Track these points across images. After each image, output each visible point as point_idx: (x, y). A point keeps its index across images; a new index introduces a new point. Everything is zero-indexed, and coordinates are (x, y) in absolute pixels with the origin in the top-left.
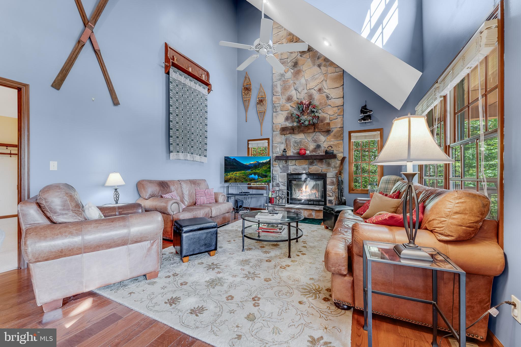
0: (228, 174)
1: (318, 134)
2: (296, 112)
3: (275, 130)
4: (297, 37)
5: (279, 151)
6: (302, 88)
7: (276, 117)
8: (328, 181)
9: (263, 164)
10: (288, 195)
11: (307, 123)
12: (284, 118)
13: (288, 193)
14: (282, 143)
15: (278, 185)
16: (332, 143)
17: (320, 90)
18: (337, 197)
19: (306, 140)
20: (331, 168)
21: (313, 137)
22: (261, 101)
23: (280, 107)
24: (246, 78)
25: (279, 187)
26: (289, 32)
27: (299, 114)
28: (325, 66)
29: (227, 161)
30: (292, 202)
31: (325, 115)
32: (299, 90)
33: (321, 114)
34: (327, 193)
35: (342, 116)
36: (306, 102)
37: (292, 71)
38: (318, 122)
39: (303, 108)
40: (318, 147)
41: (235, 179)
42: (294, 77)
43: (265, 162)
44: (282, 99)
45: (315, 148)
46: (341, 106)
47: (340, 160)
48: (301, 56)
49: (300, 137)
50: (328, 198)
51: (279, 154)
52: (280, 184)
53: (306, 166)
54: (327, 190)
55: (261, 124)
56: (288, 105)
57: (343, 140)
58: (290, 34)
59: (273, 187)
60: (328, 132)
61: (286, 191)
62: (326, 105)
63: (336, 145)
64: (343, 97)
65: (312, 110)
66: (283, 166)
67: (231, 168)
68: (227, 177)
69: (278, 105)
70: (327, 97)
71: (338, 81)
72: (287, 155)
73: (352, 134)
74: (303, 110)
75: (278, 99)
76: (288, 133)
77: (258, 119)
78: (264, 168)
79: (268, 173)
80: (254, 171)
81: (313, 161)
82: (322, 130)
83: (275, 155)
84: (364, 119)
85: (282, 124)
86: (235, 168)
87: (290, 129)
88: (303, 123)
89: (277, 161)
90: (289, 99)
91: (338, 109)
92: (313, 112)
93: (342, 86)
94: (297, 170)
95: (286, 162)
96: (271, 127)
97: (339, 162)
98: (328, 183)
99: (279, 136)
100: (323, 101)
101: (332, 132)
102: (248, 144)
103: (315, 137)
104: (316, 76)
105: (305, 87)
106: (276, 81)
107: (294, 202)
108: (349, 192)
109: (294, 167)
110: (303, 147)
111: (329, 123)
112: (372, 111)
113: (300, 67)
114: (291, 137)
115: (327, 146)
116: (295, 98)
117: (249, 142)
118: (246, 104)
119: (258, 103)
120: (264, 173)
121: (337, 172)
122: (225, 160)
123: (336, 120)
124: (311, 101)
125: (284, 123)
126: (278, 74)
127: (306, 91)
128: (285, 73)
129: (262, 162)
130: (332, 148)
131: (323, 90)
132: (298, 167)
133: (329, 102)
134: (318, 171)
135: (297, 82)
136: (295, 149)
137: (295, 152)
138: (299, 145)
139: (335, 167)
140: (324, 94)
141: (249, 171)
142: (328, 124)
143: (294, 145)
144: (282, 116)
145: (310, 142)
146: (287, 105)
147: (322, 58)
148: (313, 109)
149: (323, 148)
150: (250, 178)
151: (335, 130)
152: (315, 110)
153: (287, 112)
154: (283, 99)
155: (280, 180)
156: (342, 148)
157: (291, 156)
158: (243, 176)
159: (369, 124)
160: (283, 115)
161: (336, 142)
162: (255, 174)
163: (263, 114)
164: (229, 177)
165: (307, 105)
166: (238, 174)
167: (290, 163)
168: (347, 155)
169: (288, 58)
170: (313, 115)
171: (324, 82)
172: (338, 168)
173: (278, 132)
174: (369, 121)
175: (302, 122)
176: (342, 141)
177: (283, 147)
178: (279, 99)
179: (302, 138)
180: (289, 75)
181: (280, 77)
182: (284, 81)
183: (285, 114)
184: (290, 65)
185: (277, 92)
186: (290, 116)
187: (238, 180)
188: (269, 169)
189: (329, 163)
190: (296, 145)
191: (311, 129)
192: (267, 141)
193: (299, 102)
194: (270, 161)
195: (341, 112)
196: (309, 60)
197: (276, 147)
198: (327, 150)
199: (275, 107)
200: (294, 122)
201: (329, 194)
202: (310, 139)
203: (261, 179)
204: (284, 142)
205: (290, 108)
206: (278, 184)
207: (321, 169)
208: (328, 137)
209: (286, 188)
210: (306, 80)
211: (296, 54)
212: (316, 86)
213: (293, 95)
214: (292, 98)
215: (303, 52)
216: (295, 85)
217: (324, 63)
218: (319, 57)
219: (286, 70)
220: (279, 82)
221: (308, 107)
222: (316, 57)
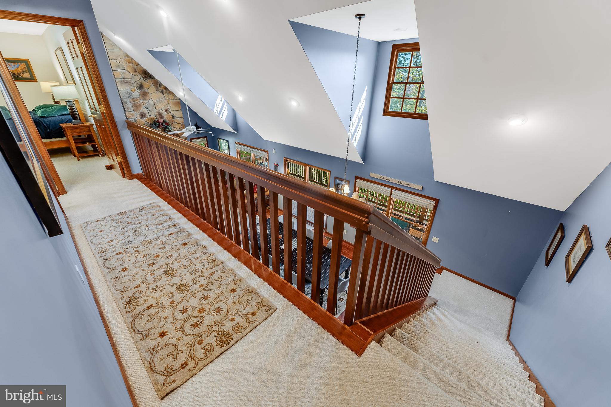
4: (136, 62)
6: (152, 108)
17: (166, 111)
26: (126, 53)
28: (166, 93)
37: (139, 92)
42: (142, 97)
46: (183, 123)
48: (144, 80)
58: (128, 56)
62: (172, 121)
69: (133, 120)
70: (173, 117)
71: (178, 106)
90: (143, 115)
91: (182, 125)
93: (181, 111)
100: (170, 119)
104: (161, 100)
105: (154, 107)
113: (145, 89)
116: (147, 114)
124: (163, 119)
126: (124, 91)
127: (155, 110)
128: (132, 92)
131: (168, 111)
133: (175, 120)
135: (146, 102)
140: (170, 114)
147: (162, 86)
148: (167, 126)
152: (169, 127)
154: (136, 115)
169: (131, 79)
171: (168, 105)
178: (133, 115)
180: (137, 94)
181: (129, 96)
182: (133, 99)
184: (136, 86)
185: (128, 108)
196: (152, 85)
205: (145, 123)
210: (154, 102)
211: (139, 78)
212: (163, 108)
213: (145, 113)
214: (145, 115)
215: (145, 77)
216: (145, 104)
217: (165, 91)
218: (160, 85)
219: (133, 90)
220: (128, 99)
221: (162, 124)
222: (158, 84)
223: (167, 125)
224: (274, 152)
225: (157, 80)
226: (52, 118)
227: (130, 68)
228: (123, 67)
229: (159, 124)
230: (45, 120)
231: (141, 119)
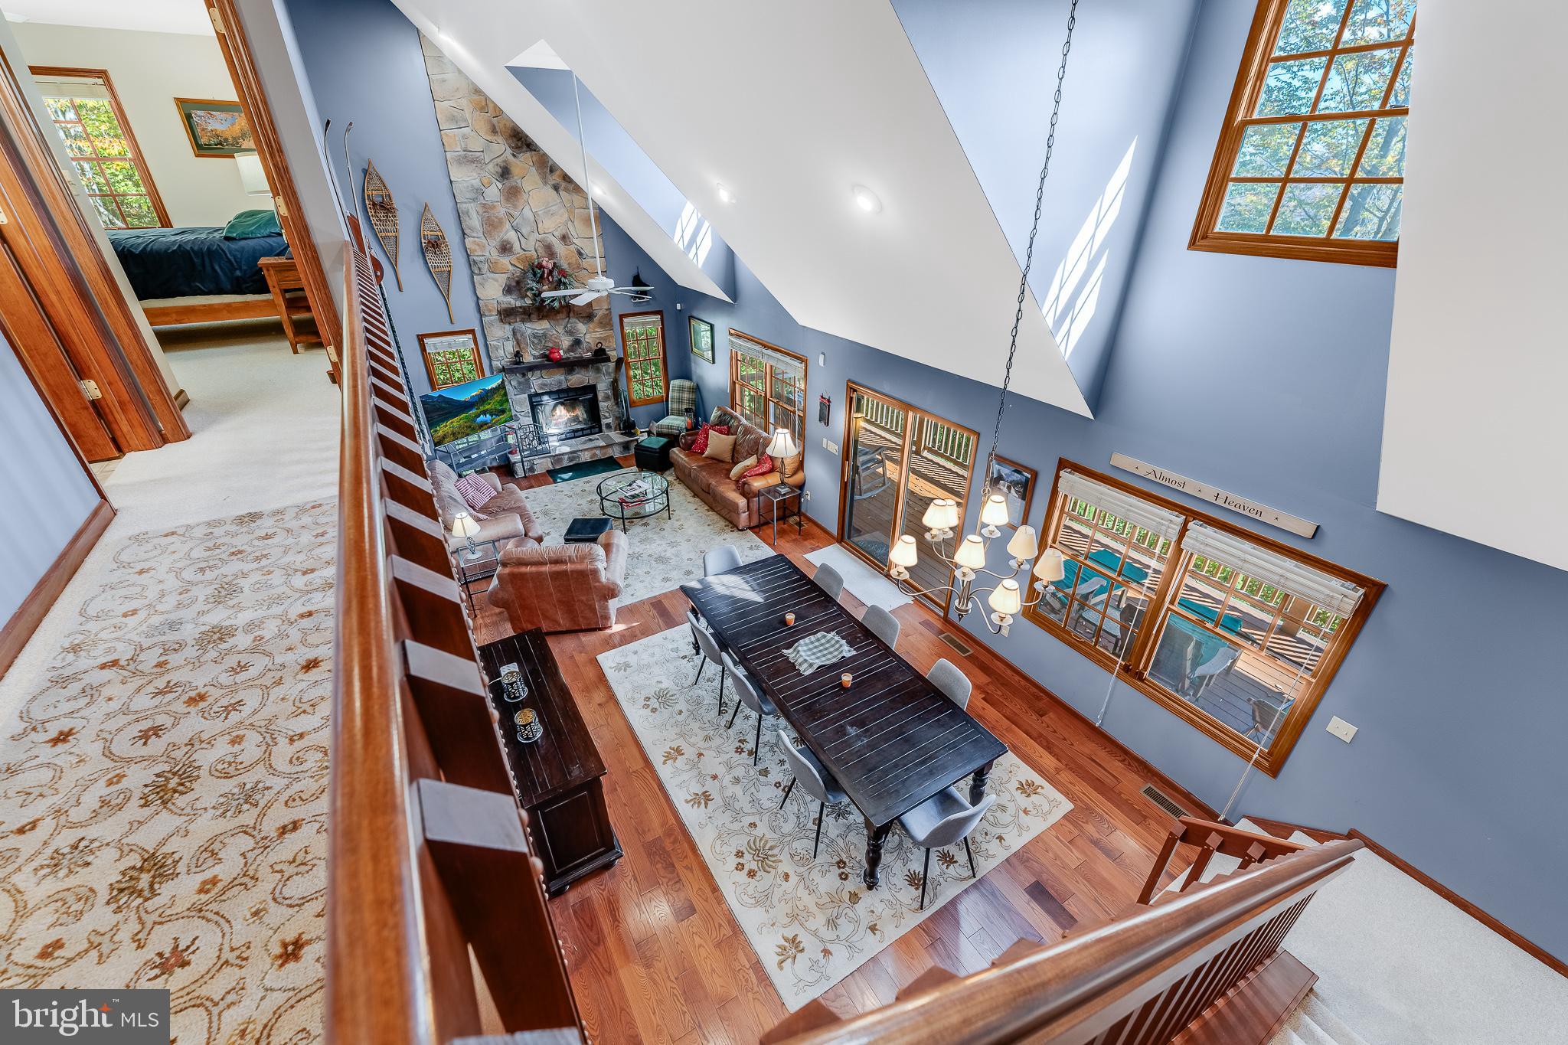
0: (438, 428)
1: (574, 321)
2: (533, 283)
3: (486, 313)
4: (496, 106)
5: (503, 355)
6: (529, 229)
7: (481, 284)
8: (600, 396)
9: (494, 391)
10: (537, 431)
11: (557, 304)
12: (502, 289)
13: (536, 427)
14: (508, 340)
16: (598, 335)
17: (564, 238)
18: (617, 418)
19: (554, 332)
20: (603, 376)
21: (566, 326)
22: (432, 245)
23: (486, 265)
24: (369, 174)
25: (518, 420)
28: (566, 190)
29: (427, 403)
32: (524, 231)
34: (601, 413)
36: (547, 262)
37: (500, 186)
39: (543, 274)
40: (577, 342)
41: (454, 434)
42: (508, 199)
43: (496, 387)
44: (488, 248)
45: (572, 346)
47: (614, 363)
48: (514, 155)
49: (541, 326)
50: (604, 422)
51: (506, 362)
52: (518, 414)
53: (563, 378)
54: (600, 409)
55: (446, 297)
56: (505, 261)
57: (612, 329)
58: (477, 91)
60: (589, 319)
61: (533, 425)
62: (578, 268)
63: (605, 339)
64: (606, 257)
66: (520, 383)
67: (440, 416)
68: (436, 435)
70: (580, 254)
71: (593, 226)
72: (524, 362)
73: (625, 320)
74: (542, 277)
76: (516, 319)
77: (435, 287)
78: (497, 398)
79: (505, 406)
80: (482, 408)
81: (572, 368)
82: (580, 314)
83: (497, 363)
85: (499, 300)
86: (446, 414)
87: (520, 312)
90: (505, 248)
92: (563, 283)
93: (601, 237)
94: (547, 386)
95: (524, 375)
96: (475, 305)
97: (612, 365)
98: (600, 398)
99: (498, 324)
100: (573, 260)
101: (596, 316)
102: (422, 345)
103: (569, 326)
104: (553, 208)
105: (535, 227)
109: (540, 381)
110: (550, 344)
113: (516, 179)
114: (524, 327)
115: (592, 342)
116: (516, 247)
117: (423, 341)
118: (389, 246)
119: (424, 249)
120: (498, 407)
121: (611, 380)
122: (423, 403)
124: (555, 260)
125: (504, 299)
126: (465, 184)
127: (536, 236)
128: (482, 187)
129: (490, 387)
130: (601, 343)
131: (569, 237)
132: (547, 381)
133: (584, 264)
134: (583, 382)
135: (515, 214)
136: (537, 351)
137: (538, 355)
138: (543, 342)
139: (609, 374)
140: (572, 247)
141: (473, 412)
142: (590, 305)
143: (533, 342)
144: (496, 283)
145: (561, 334)
147: (558, 173)
148: (563, 279)
149: (585, 344)
150: (477, 423)
151: (600, 313)
153: (505, 276)
154: (490, 247)
156: (614, 343)
157: (530, 363)
158: (465, 422)
159: (645, 304)
160: (497, 281)
161: (604, 334)
162: (484, 413)
163: (446, 275)
164: (441, 433)
165: (550, 268)
166: (455, 423)
167: (531, 376)
168: (622, 353)
169: (483, 152)
171: (570, 223)
172: (612, 376)
173: (495, 318)
174: (645, 299)
176: (611, 331)
177: (510, 347)
178: (481, 246)
179: (547, 327)
180: (494, 191)
181: (474, 196)
182: (484, 205)
183: (502, 279)
184: (492, 171)
185: (472, 229)
186: (514, 284)
188: (504, 398)
189: (598, 370)
190: (536, 341)
191: (562, 312)
192: (470, 336)
193: (535, 263)
194: (503, 382)
196: (534, 169)
197: (495, 347)
198: (594, 348)
199: (475, 262)
200: (527, 300)
201: (604, 415)
202: (560, 330)
203: (497, 419)
204: (511, 337)
205: (511, 268)
206: (516, 416)
207: (587, 378)
208: (591, 326)
210: (534, 213)
211: (501, 148)
212: (556, 230)
213: (512, 241)
214: (512, 247)
215: (517, 147)
216: (512, 220)
217: (563, 184)
218: (553, 169)
219: (485, 181)
220: (472, 204)
221: (551, 272)
222: (546, 166)
223: (563, 276)
224: (821, 363)
225: (545, 154)
226: (249, 242)
227: (480, 122)
228: (466, 120)
229: (544, 272)
230: (233, 246)
231: (501, 259)
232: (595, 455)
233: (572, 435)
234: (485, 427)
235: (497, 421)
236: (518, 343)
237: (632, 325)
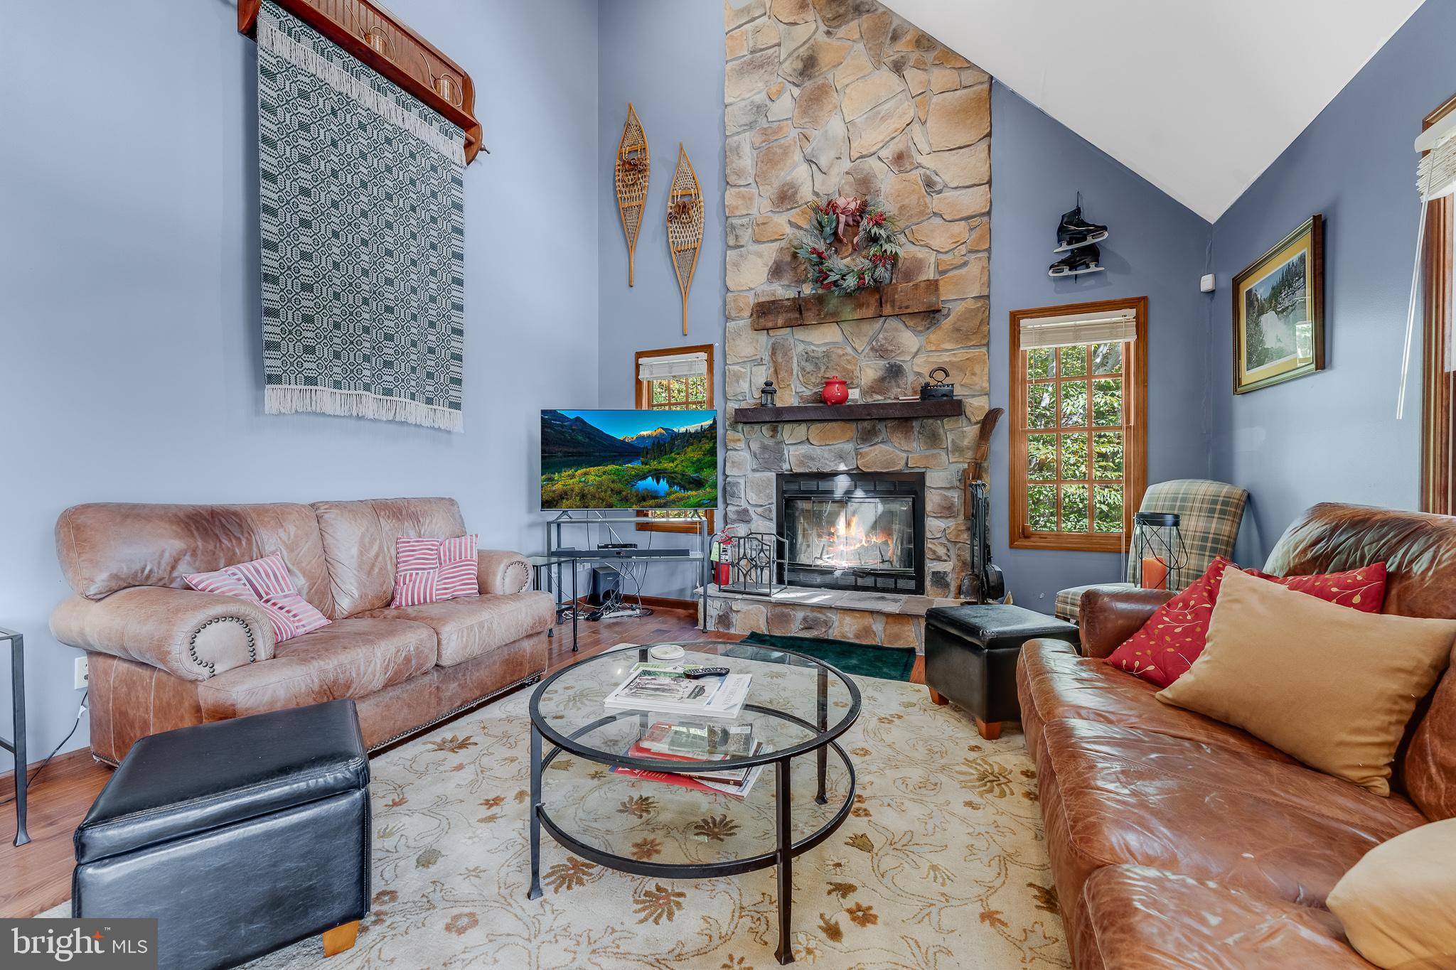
0: (556, 476)
1: (893, 323)
2: (811, 241)
3: (733, 314)
5: (746, 391)
6: (832, 154)
7: (736, 265)
8: (932, 500)
9: (689, 438)
10: (780, 554)
11: (851, 282)
12: (766, 270)
13: (780, 546)
14: (760, 363)
15: (744, 517)
16: (945, 358)
17: (900, 158)
18: (964, 563)
19: (849, 350)
20: (943, 453)
21: (875, 338)
22: (682, 211)
23: (750, 230)
24: (628, 126)
25: (748, 522)
27: (821, 246)
28: (918, 65)
29: (551, 426)
30: (794, 577)
31: (920, 253)
32: (823, 161)
33: (905, 250)
34: (929, 545)
35: (985, 254)
36: (848, 202)
37: (796, 92)
38: (894, 281)
39: (837, 227)
40: (895, 372)
41: (583, 496)
42: (804, 112)
43: (696, 433)
44: (757, 200)
45: (882, 379)
46: (983, 214)
47: (977, 423)
48: (828, 33)
49: (822, 338)
50: (931, 566)
51: (749, 403)
52: (751, 511)
53: (849, 447)
54: (928, 535)
55: (684, 293)
56: (781, 221)
57: (988, 345)
59: (726, 523)
60: (932, 315)
61: (774, 538)
62: (922, 213)
63: (961, 367)
64: (989, 182)
65: (873, 232)
66: (764, 448)
67: (566, 454)
68: (549, 487)
69: (745, 221)
70: (929, 184)
71: (969, 121)
72: (779, 405)
73: (1025, 323)
74: (835, 233)
75: (743, 198)
76: (780, 322)
77: (673, 276)
78: (693, 453)
79: (705, 473)
80: (654, 464)
81: (874, 427)
82: (907, 307)
83: (733, 406)
84: (1072, 262)
85: (759, 290)
86: (580, 454)
87: (789, 310)
88: (835, 283)
89: (740, 426)
90: (785, 197)
91: (971, 229)
92: (874, 239)
93: (986, 141)
94: (812, 459)
95: (775, 430)
96: (720, 303)
97: (971, 431)
98: (929, 507)
99: (749, 334)
100: (912, 200)
101: (948, 315)
102: (638, 366)
103: (881, 336)
104: (887, 106)
105: (845, 150)
106: (738, 133)
107: (802, 577)
108: (1012, 545)
109: (804, 449)
110: (835, 374)
111: (937, 281)
112: (1105, 228)
113: (825, 74)
114: (791, 340)
115: (926, 371)
116: (806, 194)
117: (641, 361)
118: (631, 220)
119: (671, 218)
120: (690, 472)
121: (966, 466)
122: (545, 424)
123: (963, 271)
124: (868, 198)
125: (767, 288)
126: (743, 104)
127: (846, 165)
128: (768, 102)
129: (683, 430)
130: (947, 375)
131: (910, 156)
132: (817, 451)
133: (935, 203)
134: (893, 462)
135: (815, 134)
136: (805, 384)
137: (808, 393)
138: (823, 369)
139: (958, 449)
140: (916, 175)
141: (636, 465)
142: (933, 286)
143: (803, 369)
144: (759, 261)
145: (862, 356)
146: (779, 221)
147: (909, 37)
148: (875, 230)
149: (911, 378)
150: (637, 491)
151: (958, 309)
152: (882, 232)
153: (776, 245)
154: (761, 199)
155: (753, 498)
156: (986, 378)
157: (790, 409)
158: (613, 482)
159: (1091, 282)
160: (761, 256)
161: (962, 355)
162: (657, 475)
163: (689, 254)
164: (558, 486)
165: (853, 214)
166: (592, 476)
167: (789, 434)
168: (1002, 402)
169: (779, 44)
170: (873, 250)
171: (916, 127)
172: (969, 454)
173: (744, 322)
174: (1093, 268)
175: (833, 277)
176: (984, 350)
177: (761, 375)
178: (748, 199)
179: (835, 340)
180: (784, 106)
181: (750, 118)
182: (764, 132)
183: (771, 252)
184: (789, 70)
185: (739, 174)
186: (788, 258)
187: (594, 497)
188: (708, 458)
189: (934, 435)
190: (809, 367)
191: (868, 306)
192: (703, 356)
193: (823, 204)
194: (713, 427)
195: (981, 238)
196: (861, 45)
197: (738, 377)
198: (927, 385)
199: (733, 227)
200: (804, 282)
201: (934, 552)
202: (861, 344)
203: (682, 494)
204: (767, 358)
205: (788, 230)
206: (746, 511)
207: (904, 455)
208: (933, 337)
209: (772, 527)
210: (849, 125)
211: (809, 28)
212: (887, 146)
213: (799, 182)
214: (796, 193)
215: (838, 16)
216: (806, 145)
217: (915, 56)
218: (898, 32)
219: (774, 91)
220: (747, 134)
222: (886, 32)
223: (880, 226)
229: (840, 221)
231: (775, 217)
232: (867, 631)
233: (851, 580)
234: (651, 502)
235: (681, 499)
236: (776, 372)
237: (1042, 335)
